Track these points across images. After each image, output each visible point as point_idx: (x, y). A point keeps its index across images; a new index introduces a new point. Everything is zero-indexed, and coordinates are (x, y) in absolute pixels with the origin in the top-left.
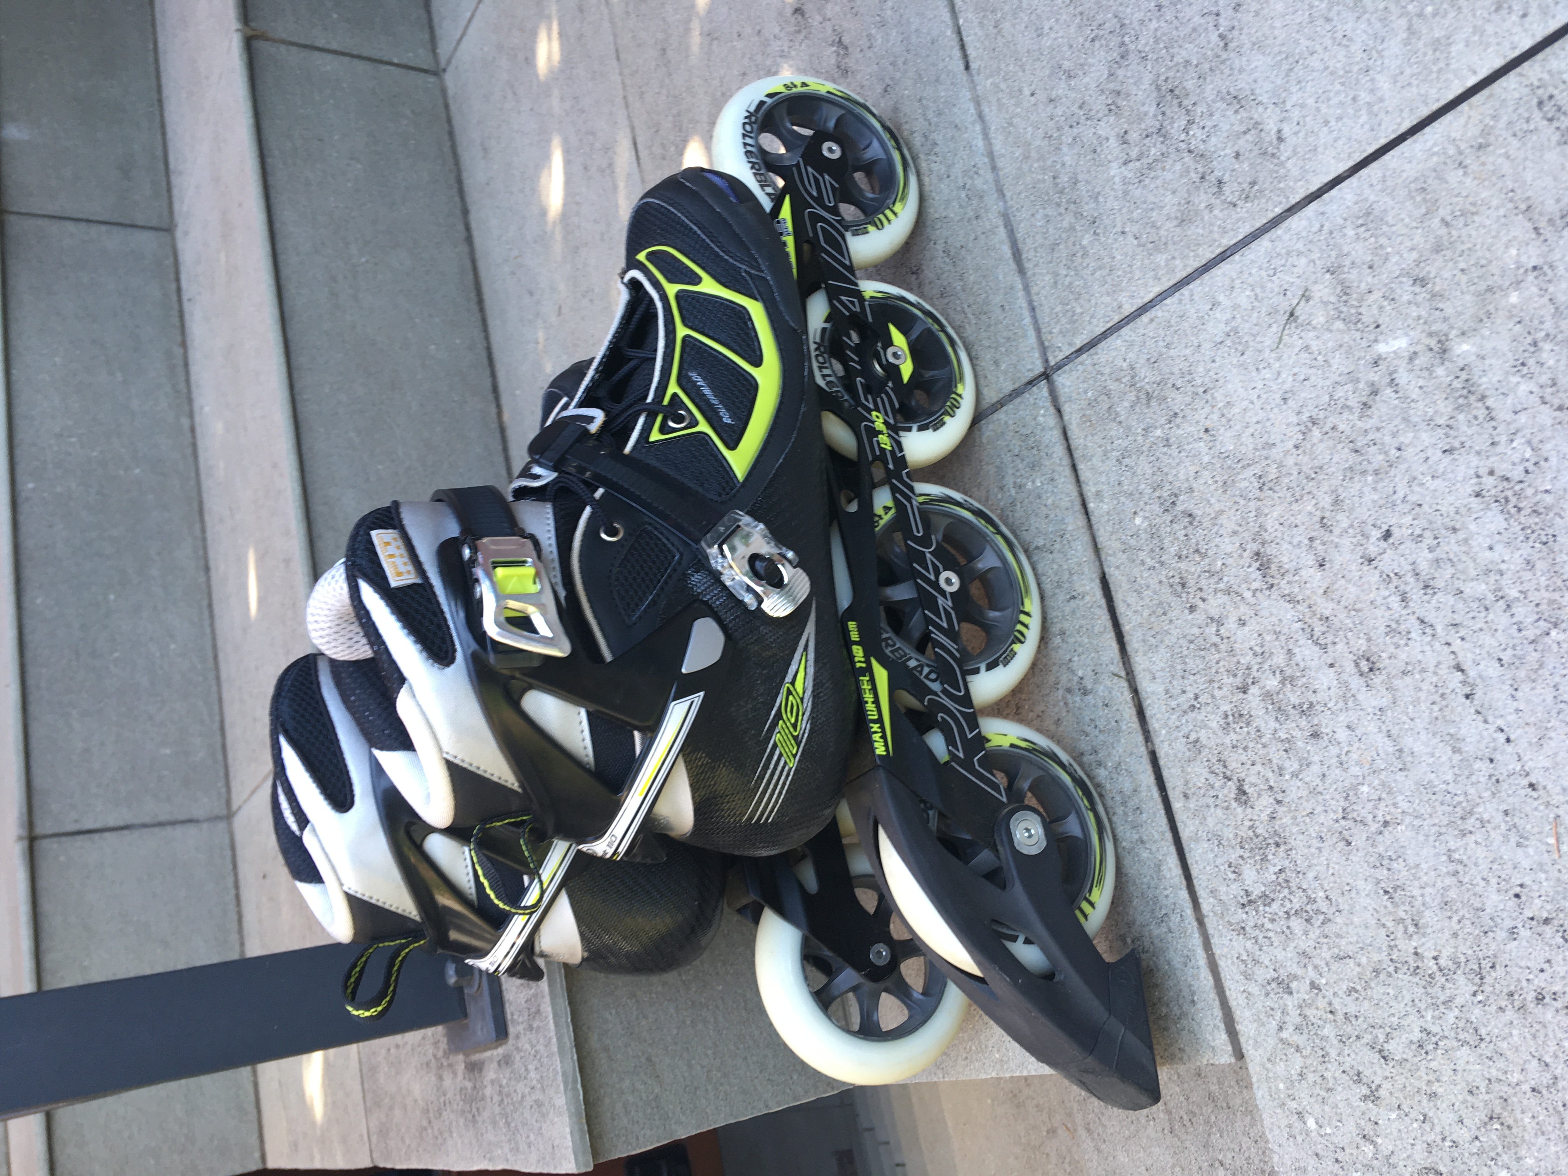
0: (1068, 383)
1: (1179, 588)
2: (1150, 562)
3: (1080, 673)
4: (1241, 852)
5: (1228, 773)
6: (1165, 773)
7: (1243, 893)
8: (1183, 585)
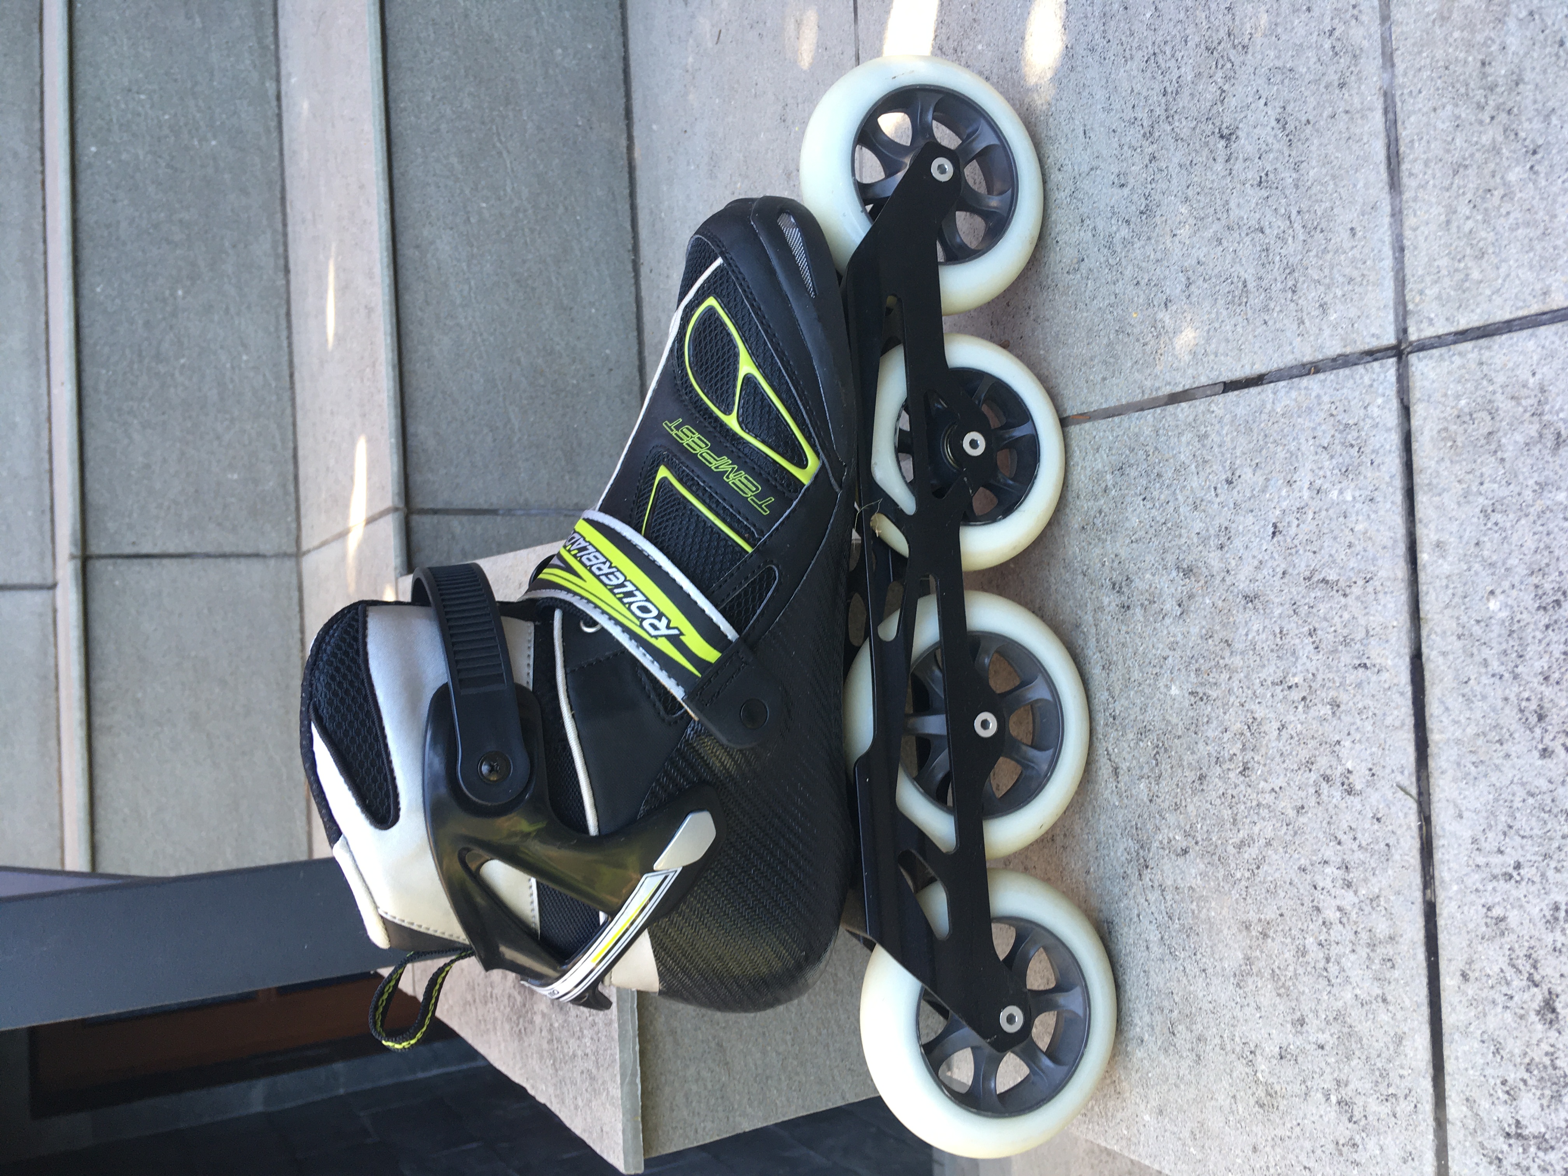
0: (1432, 375)
1: (1534, 719)
2: (1495, 666)
3: (1349, 765)
4: (1526, 1076)
5: (1537, 978)
6: (1443, 938)
7: (1513, 1122)
8: (1541, 718)
